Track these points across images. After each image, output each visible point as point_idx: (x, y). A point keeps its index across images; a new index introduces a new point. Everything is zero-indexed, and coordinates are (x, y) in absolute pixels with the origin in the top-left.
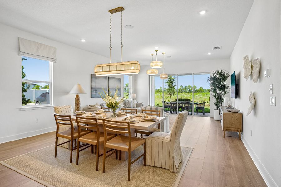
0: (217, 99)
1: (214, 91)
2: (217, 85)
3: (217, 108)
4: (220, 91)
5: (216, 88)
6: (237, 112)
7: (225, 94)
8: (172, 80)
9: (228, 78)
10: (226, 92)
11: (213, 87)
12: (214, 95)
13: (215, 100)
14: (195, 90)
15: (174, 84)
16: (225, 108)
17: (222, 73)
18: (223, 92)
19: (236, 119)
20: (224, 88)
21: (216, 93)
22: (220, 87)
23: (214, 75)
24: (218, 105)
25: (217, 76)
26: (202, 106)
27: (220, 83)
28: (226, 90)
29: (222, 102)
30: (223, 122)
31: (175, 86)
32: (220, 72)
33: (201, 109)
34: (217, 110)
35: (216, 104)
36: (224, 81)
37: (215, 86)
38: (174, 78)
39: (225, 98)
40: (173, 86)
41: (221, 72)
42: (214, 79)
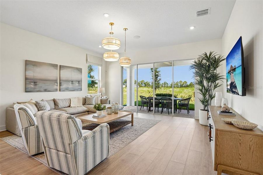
0: (204, 95)
1: (201, 83)
2: (204, 75)
3: (205, 107)
4: (209, 82)
5: (203, 79)
6: (250, 129)
7: (215, 87)
8: (157, 74)
9: (221, 63)
10: (217, 85)
11: (199, 78)
12: (200, 90)
13: (201, 97)
14: (186, 85)
15: (159, 78)
16: (218, 112)
17: (212, 57)
18: (213, 85)
19: (250, 149)
20: (214, 78)
21: (203, 86)
22: (208, 78)
23: (199, 60)
24: (206, 103)
25: (204, 61)
26: (186, 102)
27: (208, 72)
28: (217, 82)
29: (212, 99)
30: (216, 145)
31: (160, 79)
32: (208, 55)
33: (185, 107)
34: (204, 110)
35: (203, 102)
36: (215, 69)
37: (201, 76)
38: (159, 71)
39: (216, 93)
40: (158, 80)
41: (210, 55)
42: (199, 65)
